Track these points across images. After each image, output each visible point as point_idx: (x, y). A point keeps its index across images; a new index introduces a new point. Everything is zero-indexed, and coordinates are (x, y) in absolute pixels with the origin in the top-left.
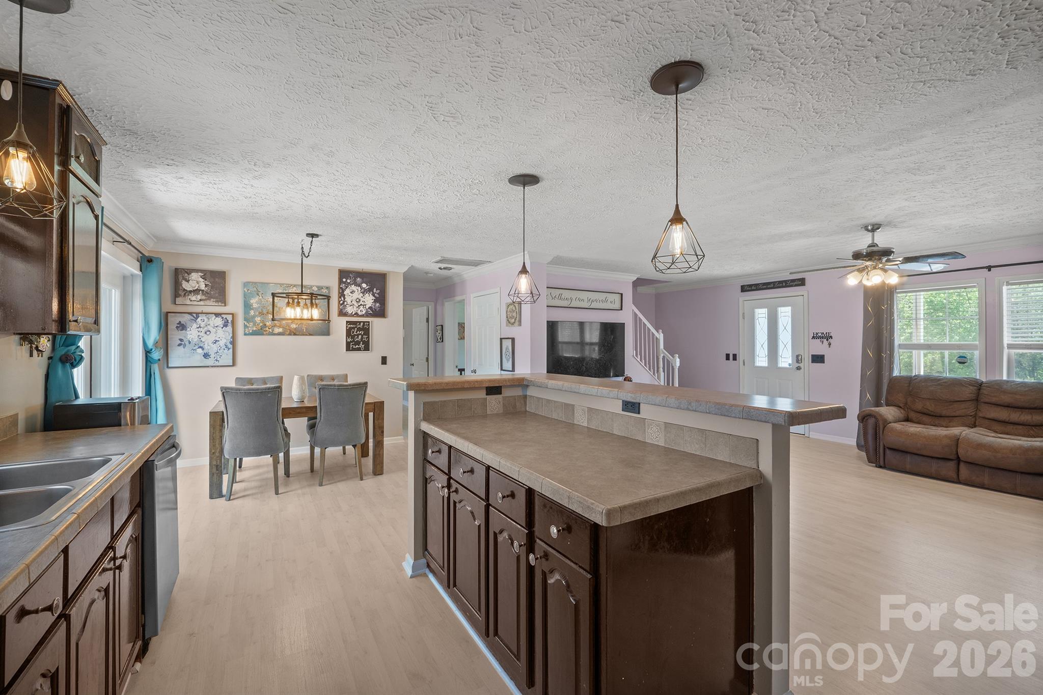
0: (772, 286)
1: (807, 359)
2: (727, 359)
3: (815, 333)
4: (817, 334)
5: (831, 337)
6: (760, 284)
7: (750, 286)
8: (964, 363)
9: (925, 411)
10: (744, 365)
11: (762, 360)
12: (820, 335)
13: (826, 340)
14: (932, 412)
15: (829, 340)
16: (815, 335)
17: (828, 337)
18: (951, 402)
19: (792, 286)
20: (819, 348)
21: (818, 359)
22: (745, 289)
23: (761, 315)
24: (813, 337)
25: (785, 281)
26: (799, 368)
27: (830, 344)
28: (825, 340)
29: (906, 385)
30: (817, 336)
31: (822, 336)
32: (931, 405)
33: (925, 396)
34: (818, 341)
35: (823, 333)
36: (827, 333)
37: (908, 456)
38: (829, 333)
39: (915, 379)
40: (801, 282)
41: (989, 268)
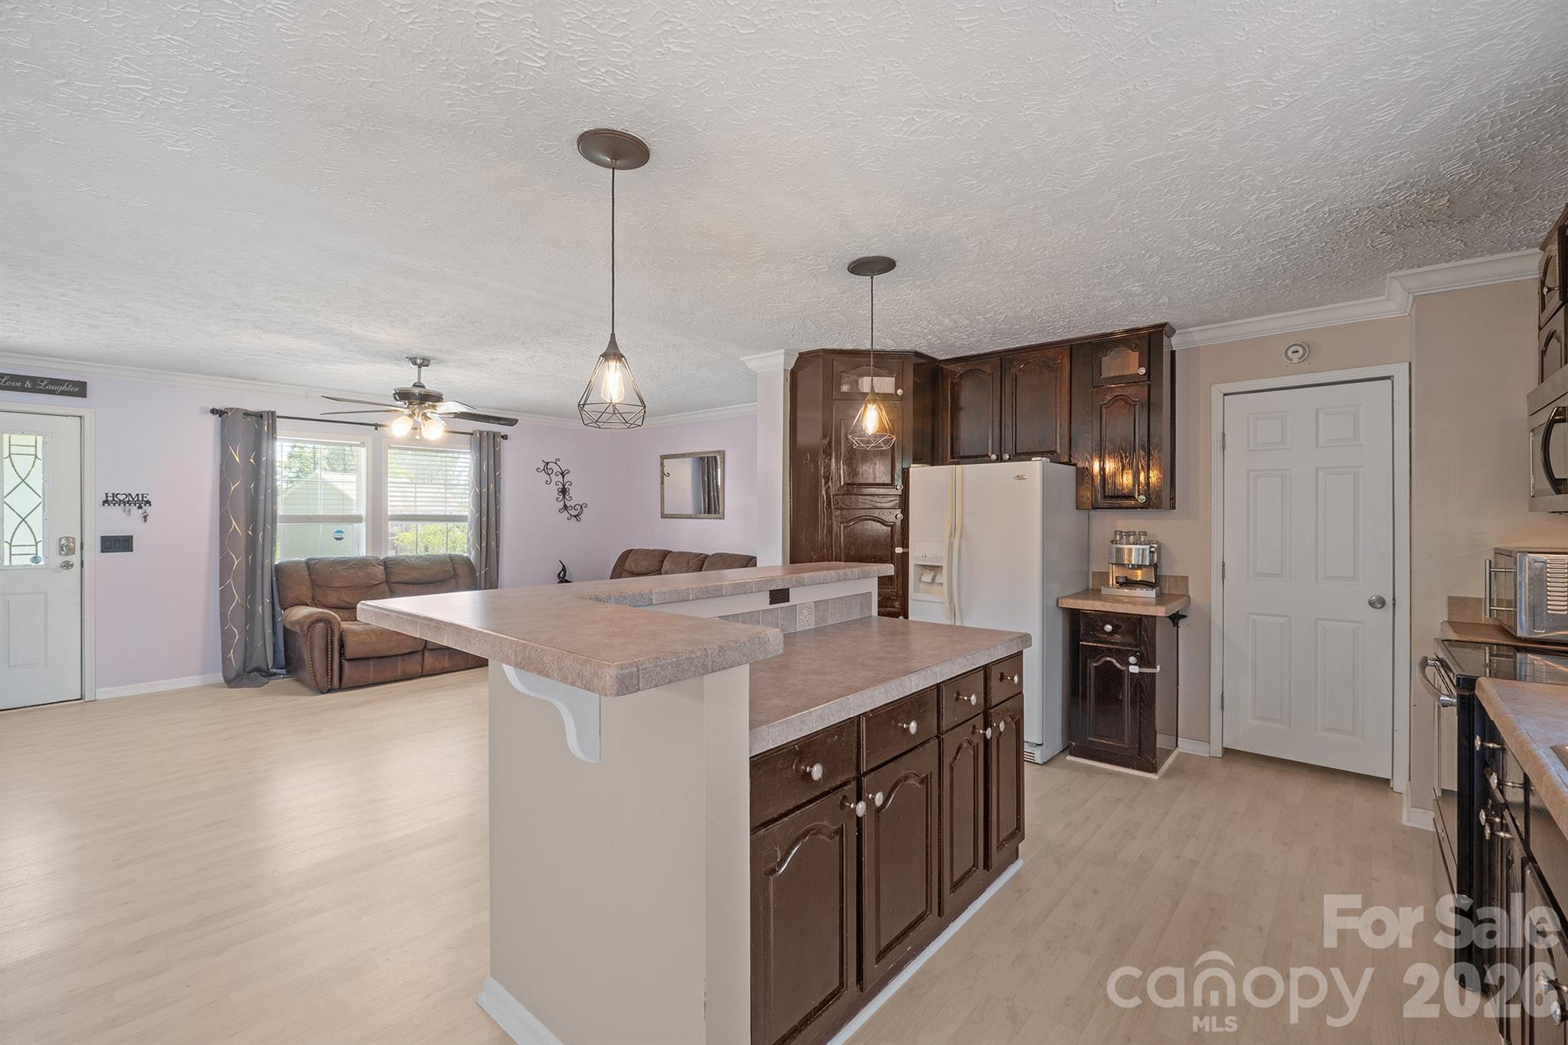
1: (93, 545)
3: (110, 495)
4: (115, 495)
5: (148, 502)
8: (341, 539)
9: (343, 604)
12: (122, 497)
13: (136, 507)
14: (349, 603)
15: (144, 508)
16: (110, 499)
17: (142, 502)
18: (368, 587)
19: (50, 392)
20: (120, 522)
21: (117, 544)
24: (106, 502)
25: (33, 380)
26: (66, 565)
27: (145, 517)
28: (134, 509)
29: (307, 573)
30: (114, 500)
31: (127, 499)
32: (348, 595)
33: (339, 585)
34: (119, 509)
35: (130, 494)
36: (138, 495)
37: (372, 662)
38: (143, 495)
39: (316, 564)
40: (74, 389)
41: (377, 426)
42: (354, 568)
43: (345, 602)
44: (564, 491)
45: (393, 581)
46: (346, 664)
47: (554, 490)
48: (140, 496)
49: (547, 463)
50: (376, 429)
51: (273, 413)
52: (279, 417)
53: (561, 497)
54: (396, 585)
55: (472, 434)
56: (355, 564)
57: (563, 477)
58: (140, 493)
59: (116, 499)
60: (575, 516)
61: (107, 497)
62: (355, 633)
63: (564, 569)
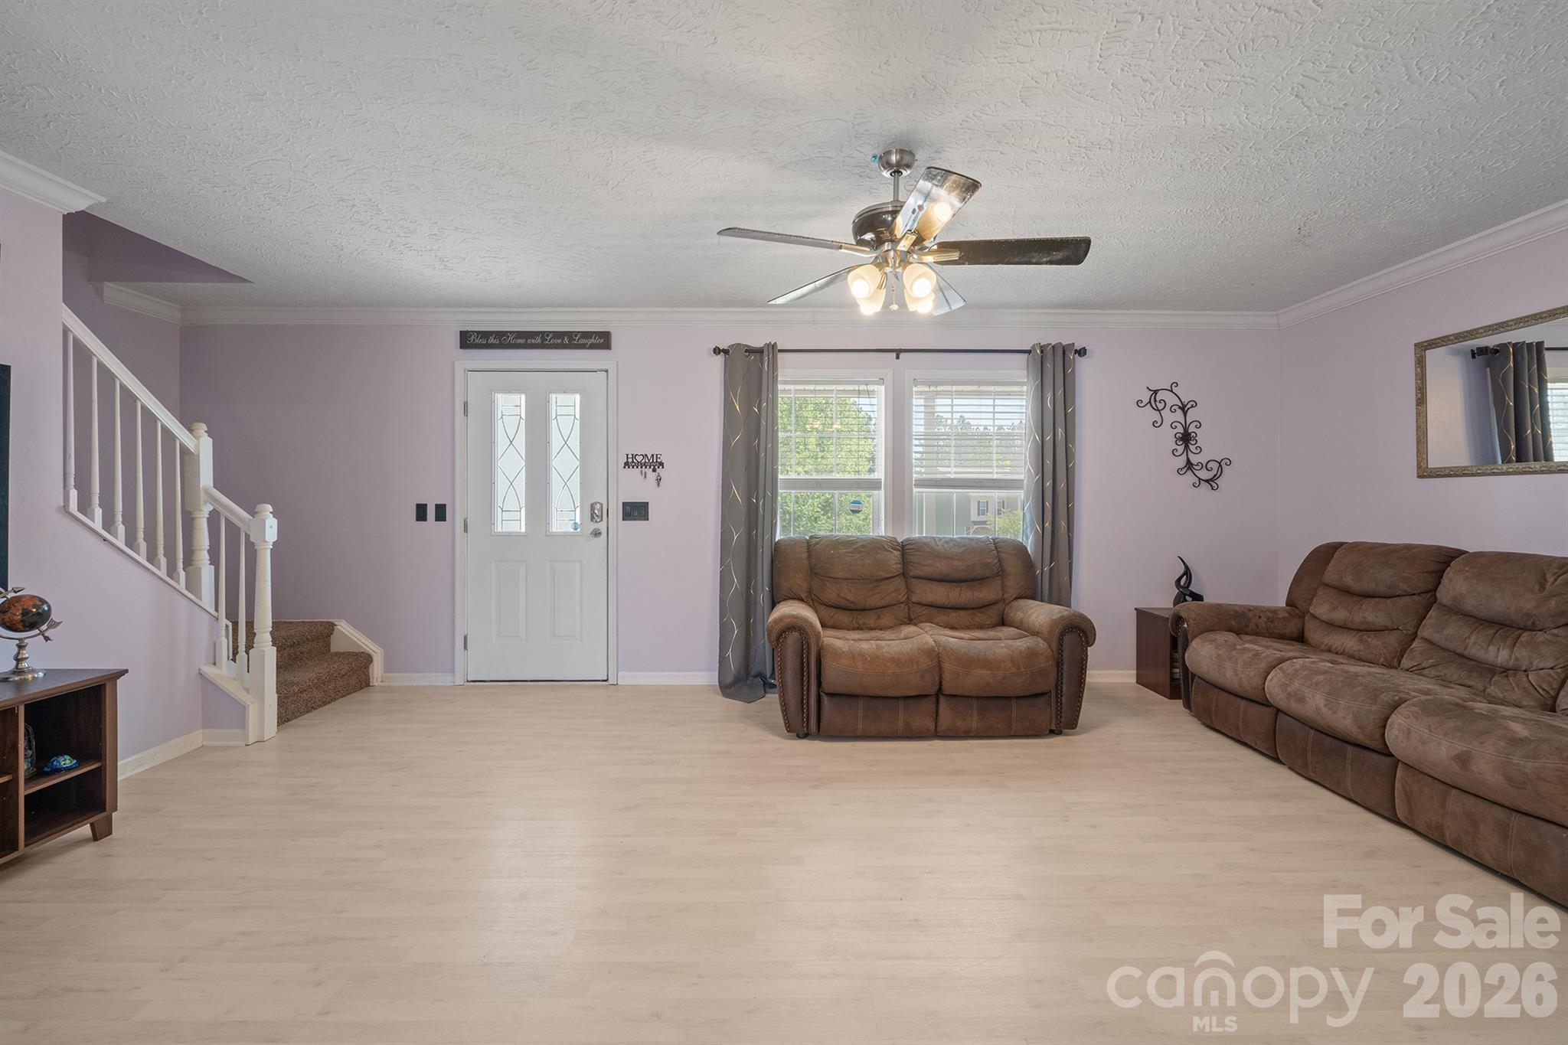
0: (539, 340)
1: (616, 511)
2: (418, 519)
3: (630, 456)
4: (634, 456)
5: (661, 464)
6: (511, 332)
7: (485, 335)
8: (858, 512)
9: (843, 603)
10: (466, 531)
11: (512, 519)
12: (639, 459)
13: (651, 470)
14: (852, 602)
15: (658, 470)
16: (630, 460)
17: (655, 464)
18: (877, 580)
19: (583, 347)
20: (637, 487)
21: (636, 511)
22: (469, 340)
23: (510, 408)
24: (627, 464)
25: (570, 334)
26: (597, 534)
27: (659, 480)
28: (649, 471)
29: (805, 556)
30: (633, 462)
31: (644, 461)
32: (850, 591)
33: (840, 575)
34: (637, 471)
35: (646, 455)
36: (653, 455)
37: (861, 703)
38: (657, 455)
39: (817, 544)
40: (601, 341)
41: (898, 352)
42: (860, 552)
43: (848, 600)
44: (1186, 438)
45: (911, 574)
46: (825, 700)
47: (1167, 437)
48: (655, 456)
49: (1156, 392)
50: (898, 358)
51: (774, 346)
52: (780, 351)
53: (1181, 449)
54: (914, 582)
55: (1029, 352)
56: (863, 546)
57: (1185, 414)
58: (655, 453)
59: (635, 460)
60: (1207, 481)
61: (627, 458)
62: (837, 654)
63: (1187, 573)
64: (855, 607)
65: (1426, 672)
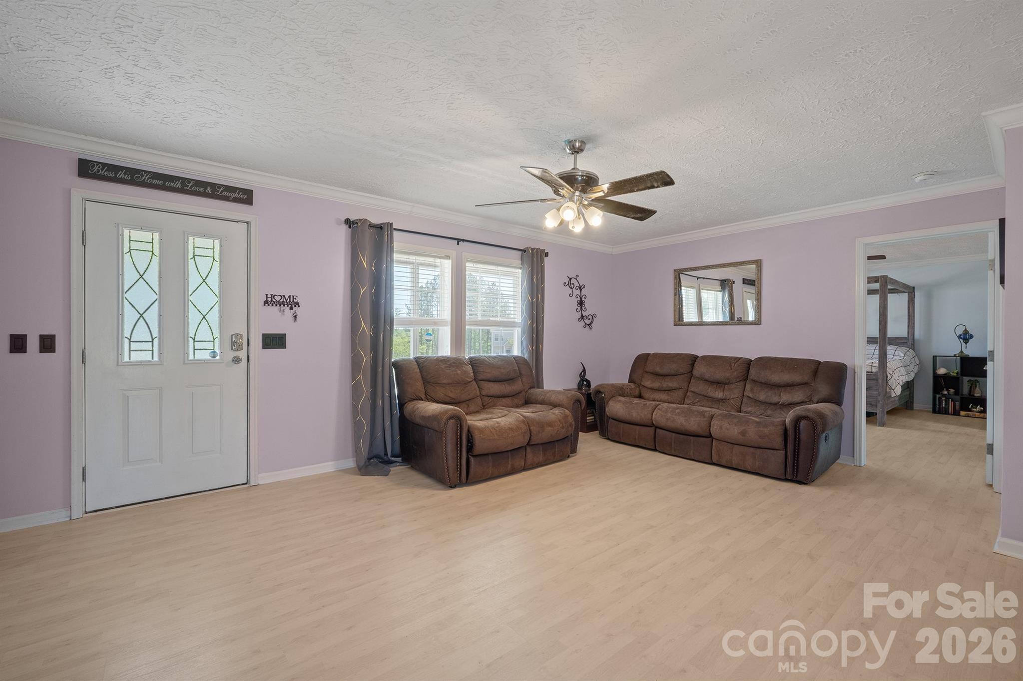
0: (178, 185)
1: (257, 342)
3: (269, 296)
4: (273, 296)
5: (297, 304)
6: (146, 172)
7: (112, 167)
9: (447, 400)
12: (278, 298)
13: (289, 308)
14: (453, 399)
15: (294, 308)
16: (269, 299)
17: (292, 303)
18: (464, 384)
19: (226, 199)
20: (275, 321)
21: (274, 341)
22: (88, 170)
23: (141, 243)
24: (266, 302)
25: (213, 185)
26: (237, 360)
27: (295, 317)
28: (287, 309)
29: (418, 370)
30: (272, 301)
31: (282, 300)
32: (451, 391)
33: (445, 381)
34: (275, 309)
35: (284, 296)
36: (290, 296)
37: (490, 458)
38: (293, 296)
39: (424, 362)
40: (245, 197)
41: (459, 241)
42: (453, 366)
43: (450, 397)
44: (581, 303)
45: (480, 378)
46: (472, 459)
47: (574, 301)
48: (292, 297)
49: (571, 279)
50: (458, 244)
51: (391, 226)
52: (395, 229)
53: (579, 308)
54: (482, 382)
55: (525, 251)
56: (454, 363)
57: (581, 290)
58: (292, 295)
59: (273, 300)
60: (588, 325)
61: (267, 297)
62: (481, 430)
63: (584, 370)
64: (455, 401)
65: (696, 404)
